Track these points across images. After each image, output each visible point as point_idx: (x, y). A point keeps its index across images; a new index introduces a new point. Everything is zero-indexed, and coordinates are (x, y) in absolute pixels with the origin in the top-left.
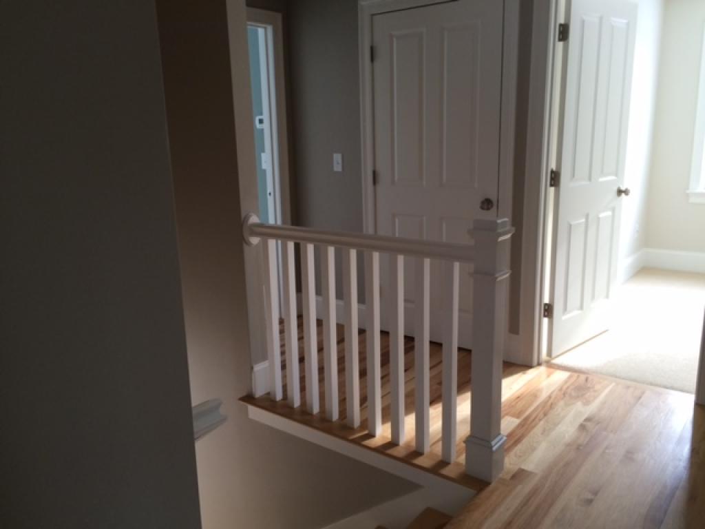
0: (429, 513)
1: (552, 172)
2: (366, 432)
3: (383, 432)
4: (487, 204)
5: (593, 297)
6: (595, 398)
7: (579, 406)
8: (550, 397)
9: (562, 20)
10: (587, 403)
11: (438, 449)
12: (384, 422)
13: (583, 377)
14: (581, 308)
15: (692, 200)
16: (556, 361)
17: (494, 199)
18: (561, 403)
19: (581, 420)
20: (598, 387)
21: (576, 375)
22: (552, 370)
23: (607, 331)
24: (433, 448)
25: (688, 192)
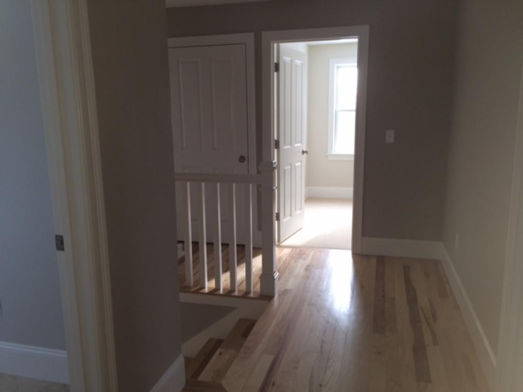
0: (241, 321)
1: (276, 141)
2: (199, 287)
3: (209, 285)
4: (242, 159)
5: (295, 209)
6: (308, 257)
7: (301, 261)
8: (286, 260)
9: (275, 61)
10: (305, 260)
11: (244, 286)
12: (209, 280)
13: (298, 250)
14: (291, 215)
15: (330, 158)
16: (283, 244)
17: (246, 156)
18: (293, 261)
19: (305, 267)
20: (307, 253)
21: (294, 249)
22: (282, 249)
23: (301, 228)
24: (241, 287)
25: (327, 154)
